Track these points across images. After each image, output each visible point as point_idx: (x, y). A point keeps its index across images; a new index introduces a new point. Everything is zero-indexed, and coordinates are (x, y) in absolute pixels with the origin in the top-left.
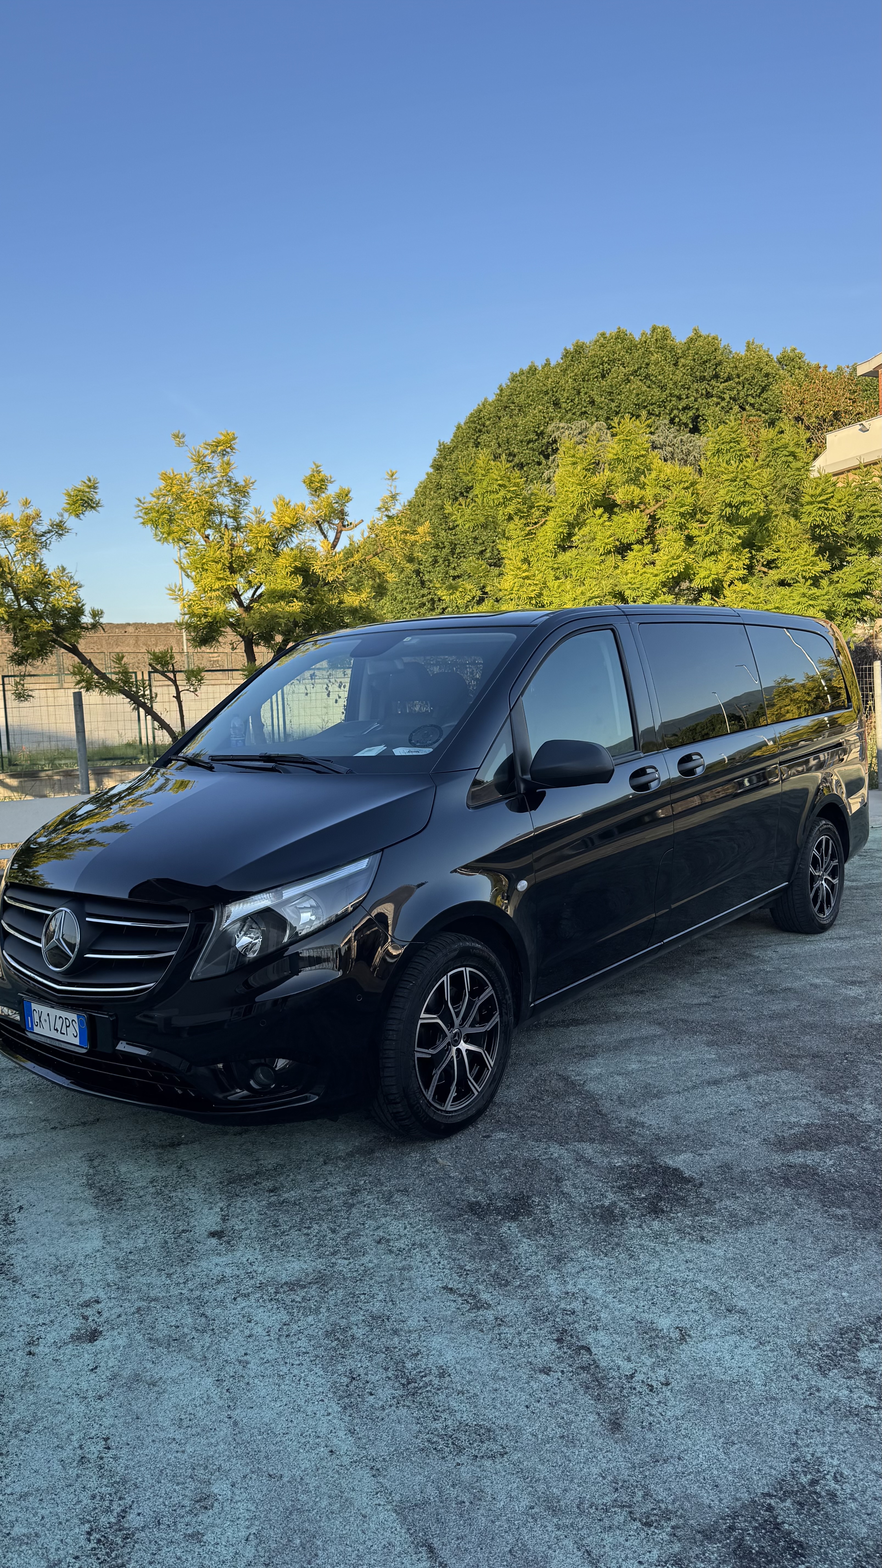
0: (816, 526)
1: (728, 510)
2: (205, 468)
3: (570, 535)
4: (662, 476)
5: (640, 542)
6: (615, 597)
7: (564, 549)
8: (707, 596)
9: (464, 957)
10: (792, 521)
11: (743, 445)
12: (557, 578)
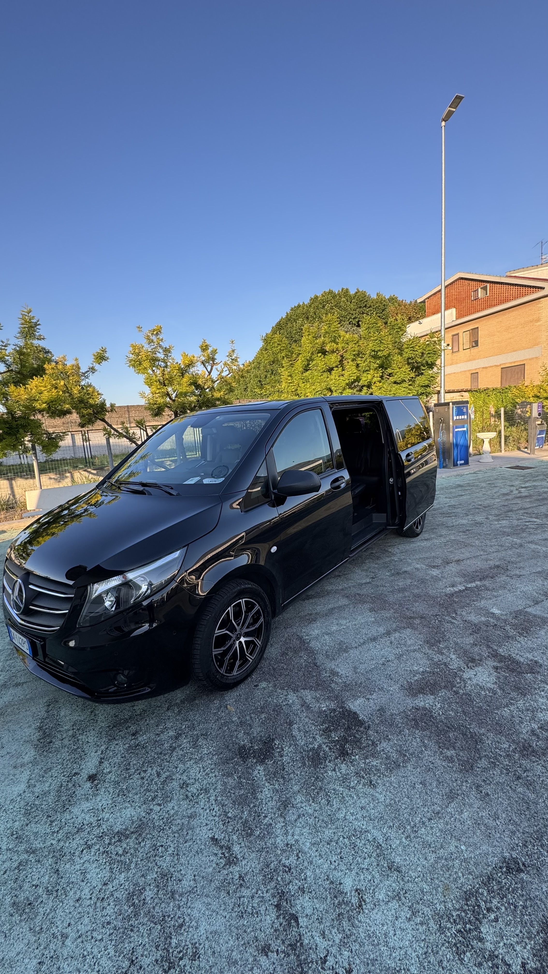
0: (409, 358)
1: (373, 353)
2: (151, 341)
3: (308, 365)
4: (345, 339)
5: (337, 367)
6: (327, 390)
7: (307, 370)
8: (365, 388)
9: (241, 594)
10: (399, 356)
11: (379, 325)
12: (304, 383)
